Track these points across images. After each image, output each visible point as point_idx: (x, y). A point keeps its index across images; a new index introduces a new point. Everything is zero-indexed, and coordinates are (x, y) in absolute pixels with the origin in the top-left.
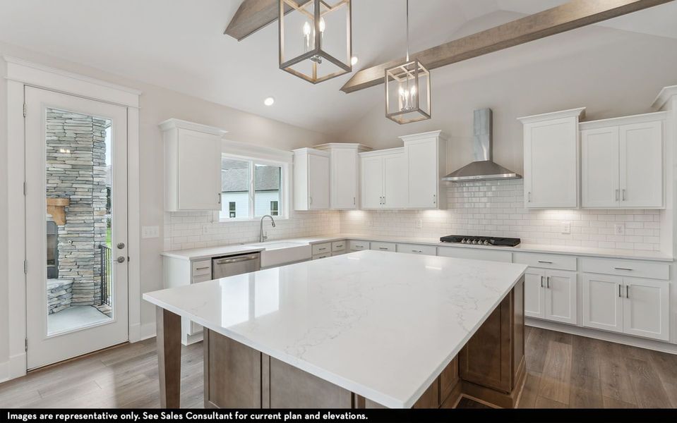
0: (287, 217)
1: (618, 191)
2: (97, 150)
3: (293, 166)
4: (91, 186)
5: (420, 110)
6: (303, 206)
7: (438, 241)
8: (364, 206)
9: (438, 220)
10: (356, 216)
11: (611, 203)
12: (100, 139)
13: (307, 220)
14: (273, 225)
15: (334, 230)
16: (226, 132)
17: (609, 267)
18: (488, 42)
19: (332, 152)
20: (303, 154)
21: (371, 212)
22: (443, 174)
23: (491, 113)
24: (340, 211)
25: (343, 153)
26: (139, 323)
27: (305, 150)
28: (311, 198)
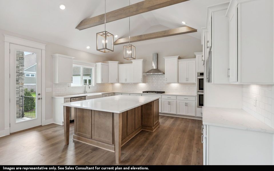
0: (94, 85)
1: (186, 78)
2: (21, 61)
3: (96, 68)
4: (18, 74)
5: (132, 58)
6: (99, 81)
7: (142, 92)
8: (120, 82)
9: (143, 86)
10: (118, 85)
11: (185, 82)
12: (22, 57)
13: (101, 87)
14: (89, 88)
15: (110, 90)
16: (74, 58)
17: (183, 98)
18: (154, 36)
19: (109, 64)
20: (99, 64)
21: (122, 84)
22: (143, 72)
23: (157, 54)
24: (112, 83)
25: (113, 65)
26: (45, 119)
27: (100, 63)
28: (102, 79)
